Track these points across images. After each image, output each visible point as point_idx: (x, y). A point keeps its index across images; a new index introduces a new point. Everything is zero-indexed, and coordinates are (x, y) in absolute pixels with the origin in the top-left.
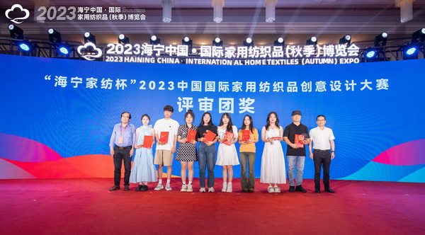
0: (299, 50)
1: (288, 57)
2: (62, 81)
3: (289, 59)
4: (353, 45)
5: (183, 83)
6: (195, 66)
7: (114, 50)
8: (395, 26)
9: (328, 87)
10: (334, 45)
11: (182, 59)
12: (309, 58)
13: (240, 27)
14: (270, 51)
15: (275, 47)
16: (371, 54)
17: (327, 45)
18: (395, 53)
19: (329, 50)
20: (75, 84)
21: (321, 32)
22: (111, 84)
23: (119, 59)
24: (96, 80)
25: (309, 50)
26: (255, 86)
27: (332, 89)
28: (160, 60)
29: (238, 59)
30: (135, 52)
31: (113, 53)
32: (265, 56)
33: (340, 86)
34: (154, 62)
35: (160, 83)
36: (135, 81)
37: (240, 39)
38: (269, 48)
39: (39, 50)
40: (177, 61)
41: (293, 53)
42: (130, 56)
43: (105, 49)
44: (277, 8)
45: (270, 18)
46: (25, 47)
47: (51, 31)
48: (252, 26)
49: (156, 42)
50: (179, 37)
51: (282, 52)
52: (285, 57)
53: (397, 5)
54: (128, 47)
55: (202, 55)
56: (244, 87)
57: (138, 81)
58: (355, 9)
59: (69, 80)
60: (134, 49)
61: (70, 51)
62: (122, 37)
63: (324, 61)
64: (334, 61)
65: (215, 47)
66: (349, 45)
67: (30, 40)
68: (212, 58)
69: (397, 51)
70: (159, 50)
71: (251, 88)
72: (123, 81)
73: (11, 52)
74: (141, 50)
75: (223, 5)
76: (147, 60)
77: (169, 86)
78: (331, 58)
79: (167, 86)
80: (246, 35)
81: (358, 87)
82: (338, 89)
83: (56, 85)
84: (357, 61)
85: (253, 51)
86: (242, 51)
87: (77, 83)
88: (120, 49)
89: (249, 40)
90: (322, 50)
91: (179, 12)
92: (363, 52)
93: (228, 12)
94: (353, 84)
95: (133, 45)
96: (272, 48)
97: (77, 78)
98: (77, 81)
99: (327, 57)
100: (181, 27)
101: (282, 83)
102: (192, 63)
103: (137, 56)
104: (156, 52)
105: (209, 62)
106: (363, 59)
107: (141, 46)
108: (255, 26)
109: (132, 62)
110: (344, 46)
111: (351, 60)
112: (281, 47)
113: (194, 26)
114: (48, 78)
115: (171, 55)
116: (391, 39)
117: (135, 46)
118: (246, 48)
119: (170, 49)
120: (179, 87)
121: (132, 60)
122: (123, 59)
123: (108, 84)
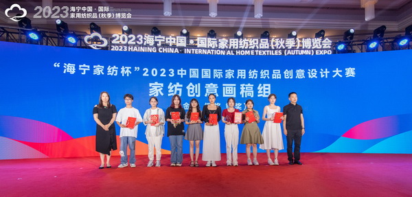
0: (282, 42)
1: (273, 48)
2: (70, 68)
3: (274, 50)
4: (327, 39)
5: (182, 70)
6: (193, 56)
7: (119, 40)
8: (360, 23)
9: (306, 74)
10: (311, 39)
11: (181, 49)
12: (291, 50)
13: (231, 21)
14: (257, 43)
15: (262, 40)
16: (341, 47)
17: (305, 38)
18: (360, 46)
19: (307, 43)
20: (83, 71)
21: (300, 27)
22: (116, 71)
23: (123, 48)
24: (103, 67)
25: (290, 43)
26: (245, 73)
27: (310, 76)
29: (230, 50)
30: (138, 42)
31: (118, 42)
32: (253, 47)
33: (316, 74)
34: (156, 51)
35: (161, 70)
36: (138, 68)
37: (232, 32)
38: (257, 40)
39: (48, 39)
40: (177, 50)
41: (277, 45)
42: (134, 46)
43: (110, 39)
44: (264, 6)
45: (259, 14)
46: (34, 36)
47: (58, 22)
48: (243, 21)
49: (157, 34)
50: (178, 30)
51: (268, 44)
52: (270, 49)
53: (362, 6)
54: (132, 38)
55: (199, 45)
56: (235, 74)
57: (141, 69)
58: (328, 8)
59: (77, 67)
60: (137, 39)
61: (77, 40)
62: (125, 28)
63: (302, 52)
64: (311, 53)
65: (210, 39)
66: (323, 39)
67: (38, 30)
68: (207, 49)
69: (361, 44)
70: (160, 41)
71: (242, 75)
72: (128, 68)
73: (20, 41)
74: (144, 40)
75: (218, 2)
76: (150, 50)
77: (169, 73)
78: (309, 50)
80: (237, 29)
81: (331, 74)
82: (314, 76)
83: (65, 72)
84: (329, 52)
85: (244, 43)
86: (234, 42)
87: (85, 70)
88: (124, 40)
89: (239, 33)
90: (301, 43)
91: (179, 6)
92: (334, 45)
93: (222, 7)
94: (327, 72)
95: (136, 36)
96: (259, 40)
97: (84, 65)
98: (85, 68)
99: (305, 49)
100: (181, 20)
101: (268, 71)
102: (190, 52)
103: (140, 46)
104: (158, 42)
105: (205, 52)
106: (335, 51)
107: (144, 37)
108: (245, 21)
109: (135, 51)
110: (319, 40)
111: (325, 52)
112: (267, 40)
113: (191, 20)
114: (57, 65)
115: (171, 45)
116: (356, 35)
117: (138, 37)
118: (237, 40)
119: (171, 40)
120: (179, 74)
121: (135, 49)
122: (128, 48)
123: (113, 71)
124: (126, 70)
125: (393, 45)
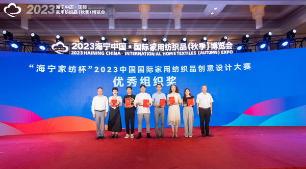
0: (196, 46)
1: (190, 50)
2: (41, 68)
3: (191, 51)
4: (229, 42)
5: (123, 67)
6: (131, 56)
7: (77, 47)
8: (253, 30)
9: (215, 68)
10: (218, 42)
11: (122, 52)
12: (203, 51)
13: (159, 31)
14: (178, 47)
15: (181, 44)
16: (239, 48)
17: (213, 42)
19: (214, 45)
20: (50, 70)
21: (209, 34)
22: (75, 69)
23: (80, 53)
24: (65, 67)
25: (202, 46)
26: (169, 68)
27: (217, 70)
28: (108, 53)
29: (158, 52)
30: (91, 48)
31: (76, 49)
32: (175, 50)
33: (222, 68)
34: (104, 54)
35: (108, 68)
36: (91, 67)
37: (159, 39)
38: (178, 44)
39: (25, 47)
40: (119, 53)
41: (192, 47)
42: (88, 51)
43: (71, 46)
44: (181, 20)
45: (178, 27)
46: (15, 46)
47: (33, 35)
48: (166, 30)
49: (105, 41)
50: (120, 38)
51: (186, 47)
52: (188, 50)
53: (254, 19)
54: (86, 45)
55: (135, 49)
56: (163, 69)
57: (93, 67)
58: (229, 20)
59: (46, 67)
60: (90, 46)
61: (46, 48)
62: (82, 38)
63: (211, 52)
64: (218, 52)
65: (143, 44)
66: (226, 42)
67: (18, 41)
68: (141, 52)
69: (255, 46)
70: (107, 47)
71: (167, 70)
72: (84, 67)
73: (5, 49)
74: (95, 47)
75: (148, 18)
76: (99, 53)
77: (114, 69)
78: (216, 50)
79: (113, 69)
80: (163, 36)
81: (233, 68)
82: (220, 70)
83: (37, 71)
84: (231, 52)
85: (168, 47)
86: (161, 46)
87: (52, 69)
88: (80, 46)
89: (165, 40)
90: (210, 46)
92: (235, 47)
93: (151, 22)
94: (230, 66)
95: (89, 44)
96: (179, 44)
97: (52, 66)
98: (52, 68)
99: (213, 50)
100: (121, 31)
101: (186, 67)
102: (129, 54)
103: (92, 50)
104: (105, 48)
105: (140, 54)
106: (235, 51)
107: (95, 44)
108: (168, 30)
109: (89, 55)
110: (224, 43)
111: (228, 52)
112: (185, 44)
113: (129, 31)
114: (31, 66)
115: (115, 50)
117: (91, 44)
118: (163, 44)
119: (114, 46)
120: (121, 70)
121: (89, 53)
122: (83, 53)
123: (73, 69)
124: (82, 68)
125: (278, 46)
